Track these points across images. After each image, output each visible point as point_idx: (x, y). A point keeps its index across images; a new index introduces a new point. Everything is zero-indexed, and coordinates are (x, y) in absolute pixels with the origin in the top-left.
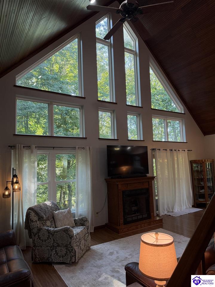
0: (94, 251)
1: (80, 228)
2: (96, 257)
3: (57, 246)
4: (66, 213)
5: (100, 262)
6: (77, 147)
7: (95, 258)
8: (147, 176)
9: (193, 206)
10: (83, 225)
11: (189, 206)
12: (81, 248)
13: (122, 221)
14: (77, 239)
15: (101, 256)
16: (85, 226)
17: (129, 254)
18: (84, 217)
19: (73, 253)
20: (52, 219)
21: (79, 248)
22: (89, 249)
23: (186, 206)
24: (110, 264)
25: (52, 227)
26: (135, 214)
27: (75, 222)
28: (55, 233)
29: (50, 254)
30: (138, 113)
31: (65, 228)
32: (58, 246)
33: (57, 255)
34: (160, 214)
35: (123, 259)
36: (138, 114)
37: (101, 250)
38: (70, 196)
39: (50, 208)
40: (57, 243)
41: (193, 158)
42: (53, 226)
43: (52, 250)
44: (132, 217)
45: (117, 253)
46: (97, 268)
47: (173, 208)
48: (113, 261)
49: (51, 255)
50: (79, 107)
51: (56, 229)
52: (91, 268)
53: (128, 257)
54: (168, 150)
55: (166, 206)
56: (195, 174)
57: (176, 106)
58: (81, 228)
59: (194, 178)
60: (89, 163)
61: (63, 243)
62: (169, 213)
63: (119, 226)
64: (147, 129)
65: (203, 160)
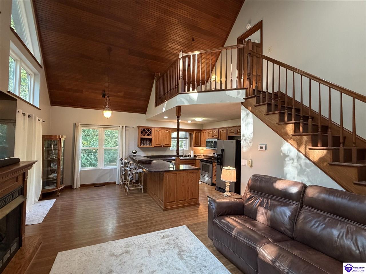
41: (47, 133)
65: (59, 136)
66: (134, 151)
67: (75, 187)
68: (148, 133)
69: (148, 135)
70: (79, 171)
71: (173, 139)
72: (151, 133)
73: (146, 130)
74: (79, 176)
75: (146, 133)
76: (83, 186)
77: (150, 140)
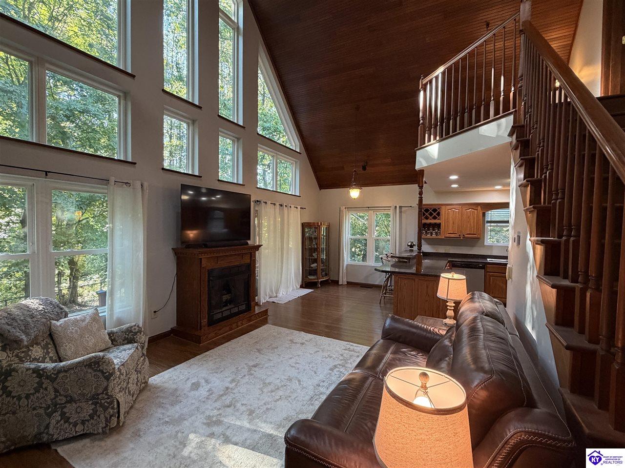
0: (156, 388)
1: (125, 350)
2: (164, 401)
3: (65, 403)
4: (87, 321)
5: (175, 411)
6: (112, 179)
7: (163, 403)
8: (248, 244)
9: (302, 287)
10: (130, 341)
11: (296, 287)
12: (129, 392)
13: (205, 321)
14: (122, 377)
15: (175, 396)
16: (137, 342)
17: (229, 379)
18: (135, 326)
19: (113, 408)
20: (49, 340)
21: (125, 393)
22: (144, 387)
23: (293, 287)
24: (198, 409)
25: (48, 359)
26: (226, 305)
27: (110, 338)
28: (61, 375)
29: (45, 424)
30: (237, 136)
31: (90, 359)
32: (71, 400)
33: (65, 422)
34: (260, 302)
35: (222, 393)
36: (236, 138)
37: (171, 382)
38: (73, 279)
39: (41, 314)
40: (66, 396)
41: (306, 220)
42: (51, 355)
43: (49, 415)
44: (222, 312)
45: (207, 381)
46: (171, 426)
47: (277, 291)
48: (204, 402)
49: (47, 427)
50: (118, 93)
51: (62, 364)
52: (158, 428)
53: (231, 386)
54: (277, 204)
55: (268, 291)
56: (307, 243)
57: (288, 138)
58: (129, 349)
59: (305, 248)
60: (140, 215)
61: (84, 391)
62: (271, 299)
63: (201, 329)
64: (250, 164)
65: (318, 223)
66: (409, 244)
67: (340, 283)
68: (435, 214)
69: (435, 218)
70: (345, 265)
71: (489, 224)
72: (439, 214)
73: (431, 211)
74: (345, 271)
75: (431, 214)
76: (350, 284)
77: (438, 226)
